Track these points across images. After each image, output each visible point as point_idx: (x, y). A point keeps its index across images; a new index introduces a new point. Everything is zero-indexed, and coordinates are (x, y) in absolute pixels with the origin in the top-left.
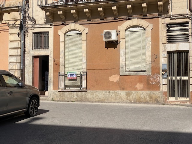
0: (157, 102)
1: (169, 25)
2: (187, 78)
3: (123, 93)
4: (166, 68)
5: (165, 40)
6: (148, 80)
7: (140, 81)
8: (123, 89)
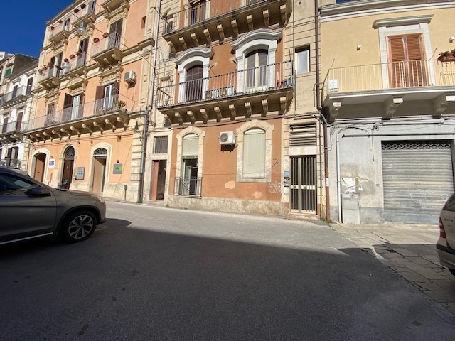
0: (277, 214)
1: (292, 127)
2: (314, 188)
3: (239, 202)
4: (289, 175)
5: (287, 143)
6: (267, 188)
7: (259, 190)
8: (240, 197)
